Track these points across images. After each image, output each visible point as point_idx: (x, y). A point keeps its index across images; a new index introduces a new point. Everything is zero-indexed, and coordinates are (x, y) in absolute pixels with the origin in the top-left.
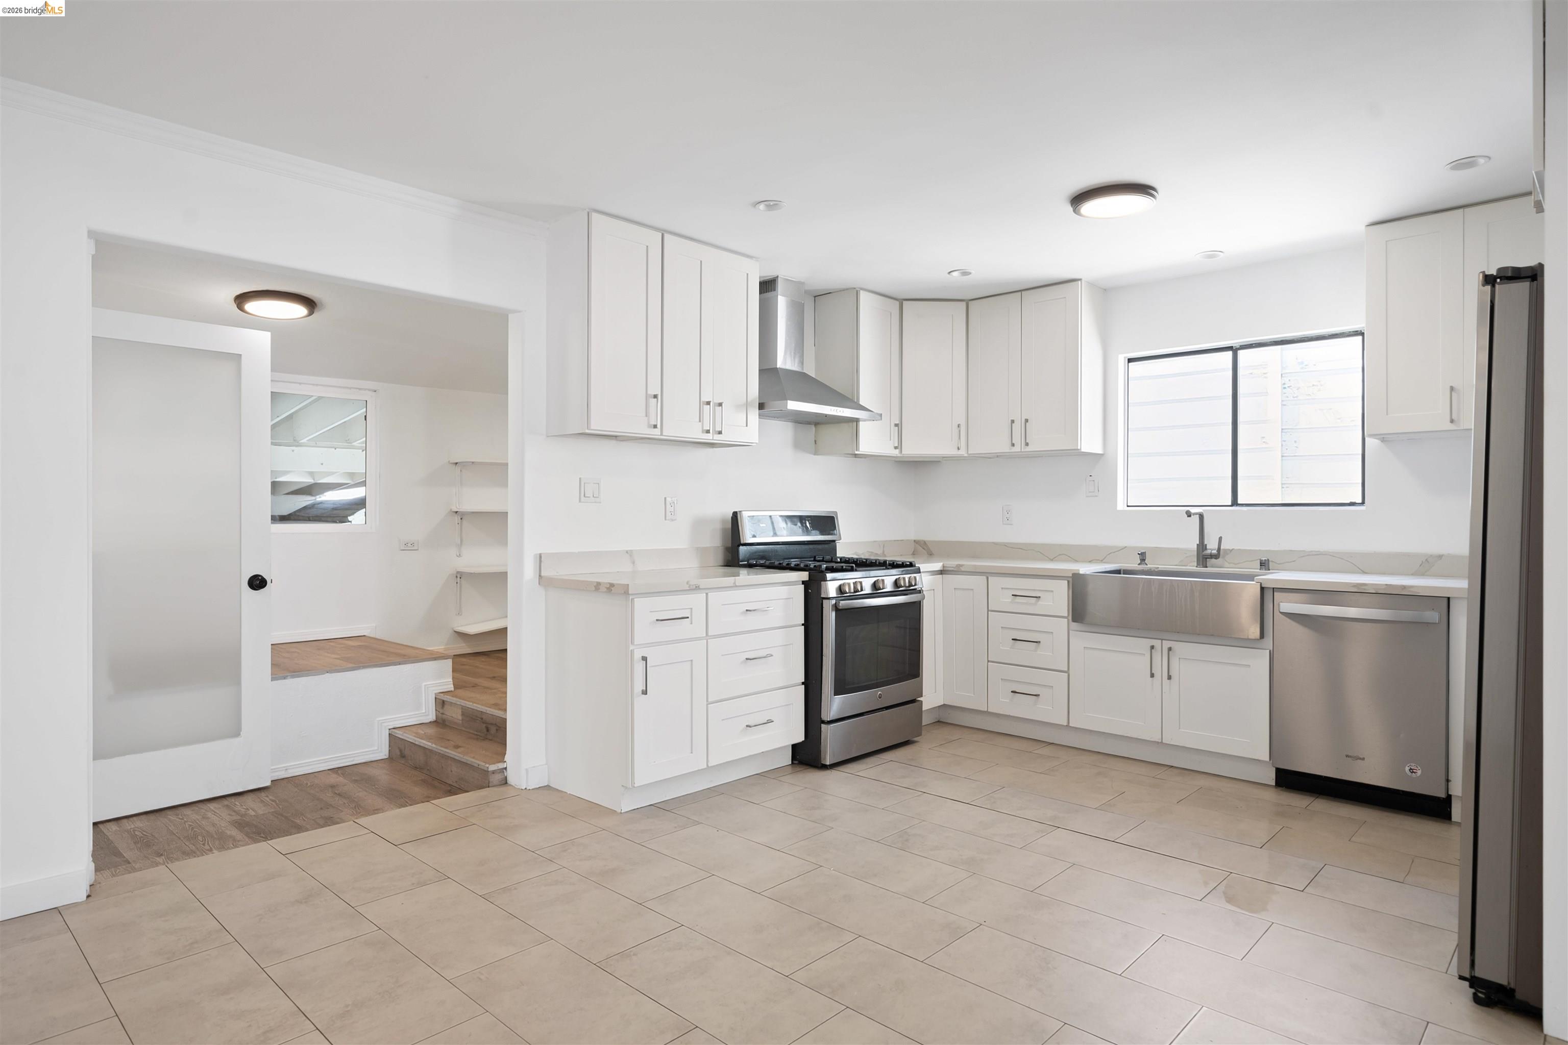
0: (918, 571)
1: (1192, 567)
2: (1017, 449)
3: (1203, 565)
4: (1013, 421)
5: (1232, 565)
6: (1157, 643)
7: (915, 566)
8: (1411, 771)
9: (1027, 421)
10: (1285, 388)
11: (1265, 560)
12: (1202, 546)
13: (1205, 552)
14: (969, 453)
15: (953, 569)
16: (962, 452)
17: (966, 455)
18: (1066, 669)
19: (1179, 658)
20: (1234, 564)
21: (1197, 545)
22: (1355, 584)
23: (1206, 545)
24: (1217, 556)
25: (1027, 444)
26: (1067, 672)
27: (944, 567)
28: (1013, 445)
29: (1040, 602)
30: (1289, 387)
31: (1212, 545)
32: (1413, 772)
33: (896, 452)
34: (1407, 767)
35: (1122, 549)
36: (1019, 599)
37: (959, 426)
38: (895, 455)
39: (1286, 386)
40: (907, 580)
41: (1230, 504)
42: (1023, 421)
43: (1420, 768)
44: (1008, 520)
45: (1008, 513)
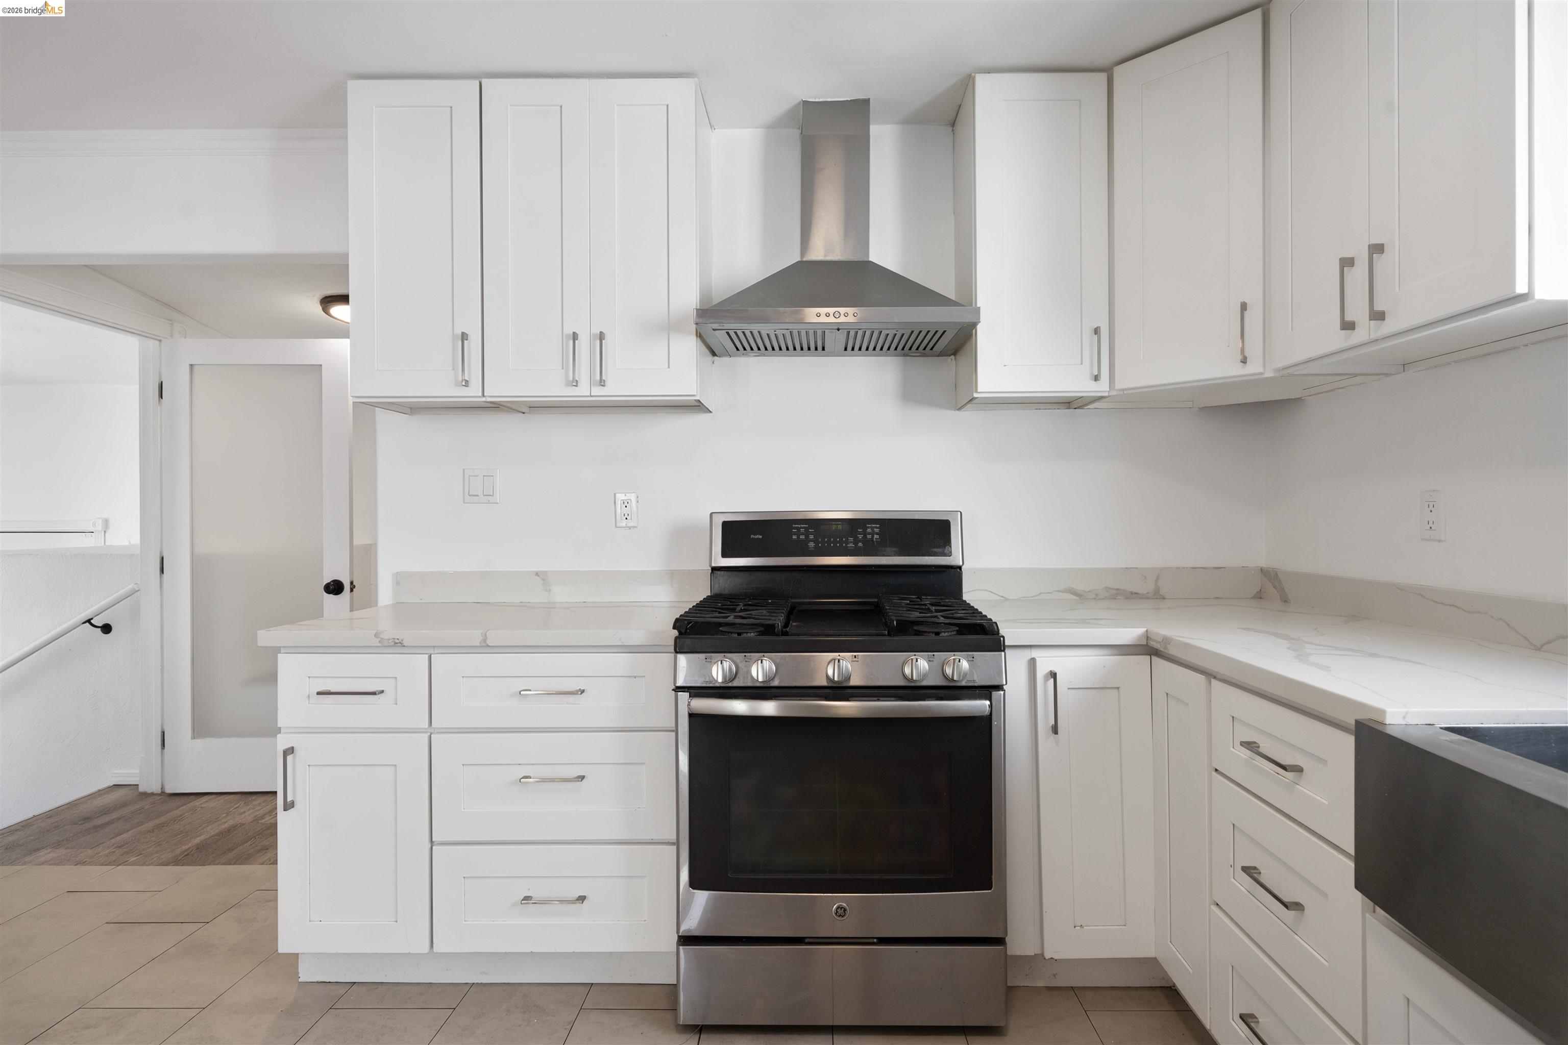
2: (1361, 336)
4: (1349, 264)
9: (1378, 251)
14: (1272, 367)
16: (1256, 367)
25: (1381, 318)
27: (1147, 639)
28: (1350, 326)
29: (1302, 786)
36: (1260, 762)
44: (1431, 528)
45: (1431, 511)
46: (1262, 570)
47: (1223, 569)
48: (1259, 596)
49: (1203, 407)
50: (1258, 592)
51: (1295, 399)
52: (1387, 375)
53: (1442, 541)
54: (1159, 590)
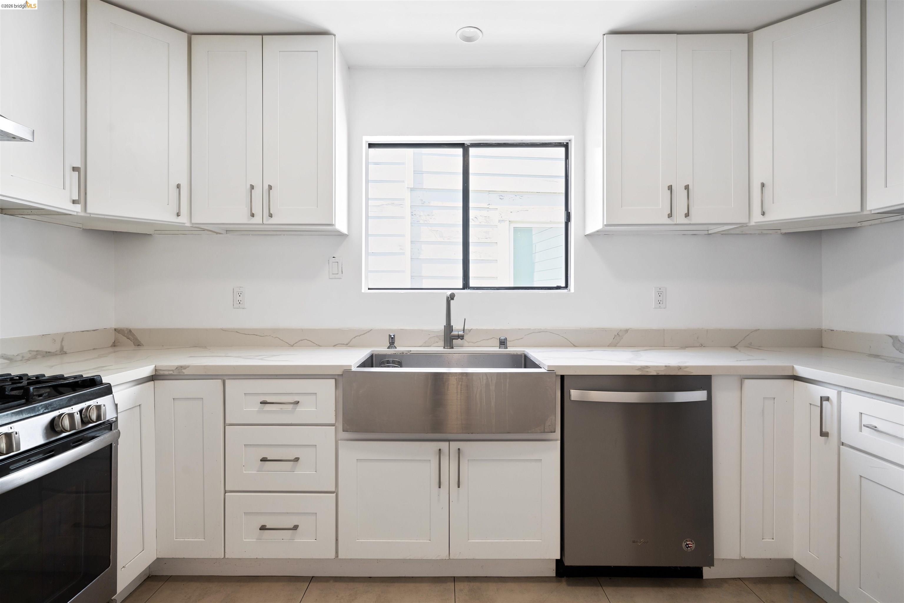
0: (108, 390)
1: (438, 348)
2: (257, 220)
3: (450, 346)
4: (252, 187)
5: (471, 344)
6: (444, 446)
7: (101, 383)
8: (687, 546)
9: (270, 187)
10: (412, 215)
11: (504, 339)
12: (449, 327)
13: (452, 334)
14: (193, 221)
15: (171, 372)
16: (184, 220)
17: (188, 224)
18: (333, 489)
19: (468, 460)
20: (472, 342)
21: (444, 326)
22: (640, 367)
23: (452, 326)
24: (461, 337)
25: (271, 216)
26: (336, 492)
27: (156, 370)
28: (253, 215)
29: (300, 408)
30: (415, 215)
31: (457, 326)
32: (689, 547)
33: (77, 209)
34: (683, 543)
35: (368, 332)
36: (268, 407)
37: (178, 186)
38: (75, 214)
39: (413, 214)
40: (77, 417)
41: (461, 287)
42: (266, 187)
43: (694, 542)
44: (240, 303)
45: (240, 296)
46: (115, 330)
47: (97, 330)
48: (114, 345)
49: (85, 229)
50: (113, 343)
51: (148, 234)
52: (217, 233)
53: (245, 308)
54: (63, 348)
